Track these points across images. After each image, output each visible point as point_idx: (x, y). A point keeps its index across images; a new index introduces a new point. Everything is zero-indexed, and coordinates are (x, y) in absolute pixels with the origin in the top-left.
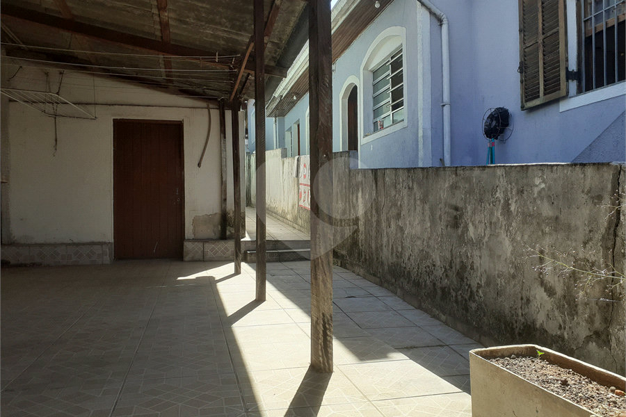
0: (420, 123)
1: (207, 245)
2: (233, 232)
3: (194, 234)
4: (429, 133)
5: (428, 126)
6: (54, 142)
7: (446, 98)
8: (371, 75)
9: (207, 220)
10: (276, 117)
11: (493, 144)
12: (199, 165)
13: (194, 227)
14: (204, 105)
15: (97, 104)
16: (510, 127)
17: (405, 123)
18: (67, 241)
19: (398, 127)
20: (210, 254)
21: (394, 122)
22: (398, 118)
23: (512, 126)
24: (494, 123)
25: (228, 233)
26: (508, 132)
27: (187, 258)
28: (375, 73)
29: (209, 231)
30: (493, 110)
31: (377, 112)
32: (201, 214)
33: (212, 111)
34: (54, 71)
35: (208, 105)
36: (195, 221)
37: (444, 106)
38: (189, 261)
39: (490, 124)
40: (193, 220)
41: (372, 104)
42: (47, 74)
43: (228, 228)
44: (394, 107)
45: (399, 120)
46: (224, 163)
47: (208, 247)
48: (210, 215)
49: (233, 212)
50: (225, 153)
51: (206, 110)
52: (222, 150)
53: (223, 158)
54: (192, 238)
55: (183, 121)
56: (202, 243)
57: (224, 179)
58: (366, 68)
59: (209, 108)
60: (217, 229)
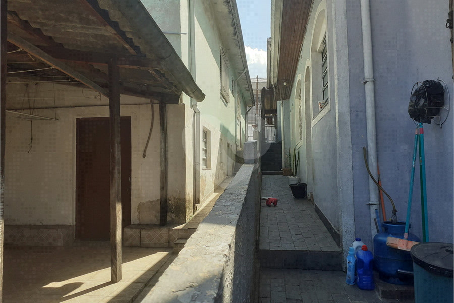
0: (336, 107)
1: (143, 232)
2: (174, 217)
4: (347, 117)
5: (346, 109)
6: (31, 141)
7: (368, 73)
8: (321, 56)
9: (151, 205)
10: (282, 100)
11: (422, 131)
12: (144, 156)
13: (139, 213)
14: (148, 100)
15: (57, 107)
16: (445, 107)
17: (330, 106)
18: (39, 224)
20: (146, 241)
23: (448, 106)
24: (422, 101)
25: (169, 219)
26: (444, 114)
27: (126, 244)
28: (323, 53)
29: (153, 217)
30: (420, 85)
32: (144, 201)
33: (154, 105)
34: (32, 83)
35: (151, 101)
36: (140, 207)
37: (365, 83)
38: (128, 247)
39: (416, 104)
40: (138, 206)
42: (27, 85)
43: (169, 214)
46: (163, 153)
47: (145, 233)
48: (153, 201)
49: (174, 198)
50: (163, 144)
51: (150, 105)
52: (161, 142)
53: (161, 149)
54: (137, 223)
55: (130, 117)
56: (139, 230)
57: (162, 169)
58: (314, 50)
59: (152, 104)
60: (159, 215)
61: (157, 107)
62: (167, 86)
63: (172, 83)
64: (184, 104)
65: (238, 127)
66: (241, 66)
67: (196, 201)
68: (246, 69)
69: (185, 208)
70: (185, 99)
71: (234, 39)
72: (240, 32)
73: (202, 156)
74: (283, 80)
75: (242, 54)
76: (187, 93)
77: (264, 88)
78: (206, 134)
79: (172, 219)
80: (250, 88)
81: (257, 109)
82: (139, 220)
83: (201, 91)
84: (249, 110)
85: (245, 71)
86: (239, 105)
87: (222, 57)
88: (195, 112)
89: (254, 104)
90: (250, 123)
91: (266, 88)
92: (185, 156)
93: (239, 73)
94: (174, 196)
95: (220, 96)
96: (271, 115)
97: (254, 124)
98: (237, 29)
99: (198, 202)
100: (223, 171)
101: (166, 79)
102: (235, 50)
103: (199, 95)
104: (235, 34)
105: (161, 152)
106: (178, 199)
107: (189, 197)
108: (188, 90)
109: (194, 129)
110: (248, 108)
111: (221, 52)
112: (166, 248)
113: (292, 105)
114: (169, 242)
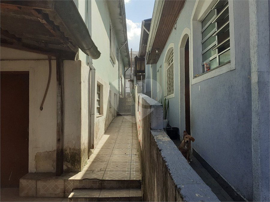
0: (253, 66)
1: (39, 183)
2: (70, 166)
3: (36, 168)
8: (200, 25)
9: (48, 155)
10: (152, 64)
12: (41, 109)
13: (36, 162)
14: (45, 56)
17: (233, 65)
19: (225, 69)
20: (42, 192)
21: (221, 64)
22: (224, 59)
25: (65, 167)
27: (22, 194)
28: (203, 22)
29: (49, 166)
31: (205, 56)
32: (41, 151)
33: (52, 61)
35: (49, 57)
36: (37, 157)
38: (24, 197)
40: (35, 156)
41: (201, 49)
43: (65, 163)
44: (220, 49)
45: (226, 61)
46: (59, 107)
47: (41, 184)
48: (50, 151)
49: (70, 149)
50: (60, 98)
51: (47, 62)
52: (57, 96)
53: (57, 103)
54: (34, 172)
55: (29, 71)
56: (35, 181)
57: (59, 121)
58: (194, 19)
59: (50, 60)
60: (55, 164)
61: (54, 63)
62: (62, 41)
63: (67, 39)
64: (80, 61)
65: (121, 82)
66: (123, 40)
67: (91, 146)
68: (126, 42)
69: (80, 158)
70: (82, 56)
71: (119, 18)
72: (124, 13)
73: (96, 105)
74: (156, 48)
75: (125, 31)
76: (83, 50)
77: (137, 56)
78: (100, 87)
79: (68, 168)
80: (128, 56)
81: (131, 70)
82: (36, 169)
83: (97, 48)
84: (126, 70)
85: (126, 43)
86: (121, 67)
87: (111, 30)
88: (91, 69)
89: (129, 66)
90: (127, 79)
91: (138, 56)
92: (81, 109)
93: (122, 44)
94: (70, 147)
95: (109, 59)
96: (140, 74)
97: (129, 80)
98: (122, 10)
99: (93, 147)
100: (111, 114)
101: (61, 32)
102: (120, 27)
103: (95, 53)
104: (120, 14)
105: (57, 106)
106: (74, 149)
107: (85, 146)
108: (85, 46)
109: (89, 84)
110: (126, 69)
111: (110, 26)
112: (61, 198)
113: (161, 67)
114: (64, 192)
